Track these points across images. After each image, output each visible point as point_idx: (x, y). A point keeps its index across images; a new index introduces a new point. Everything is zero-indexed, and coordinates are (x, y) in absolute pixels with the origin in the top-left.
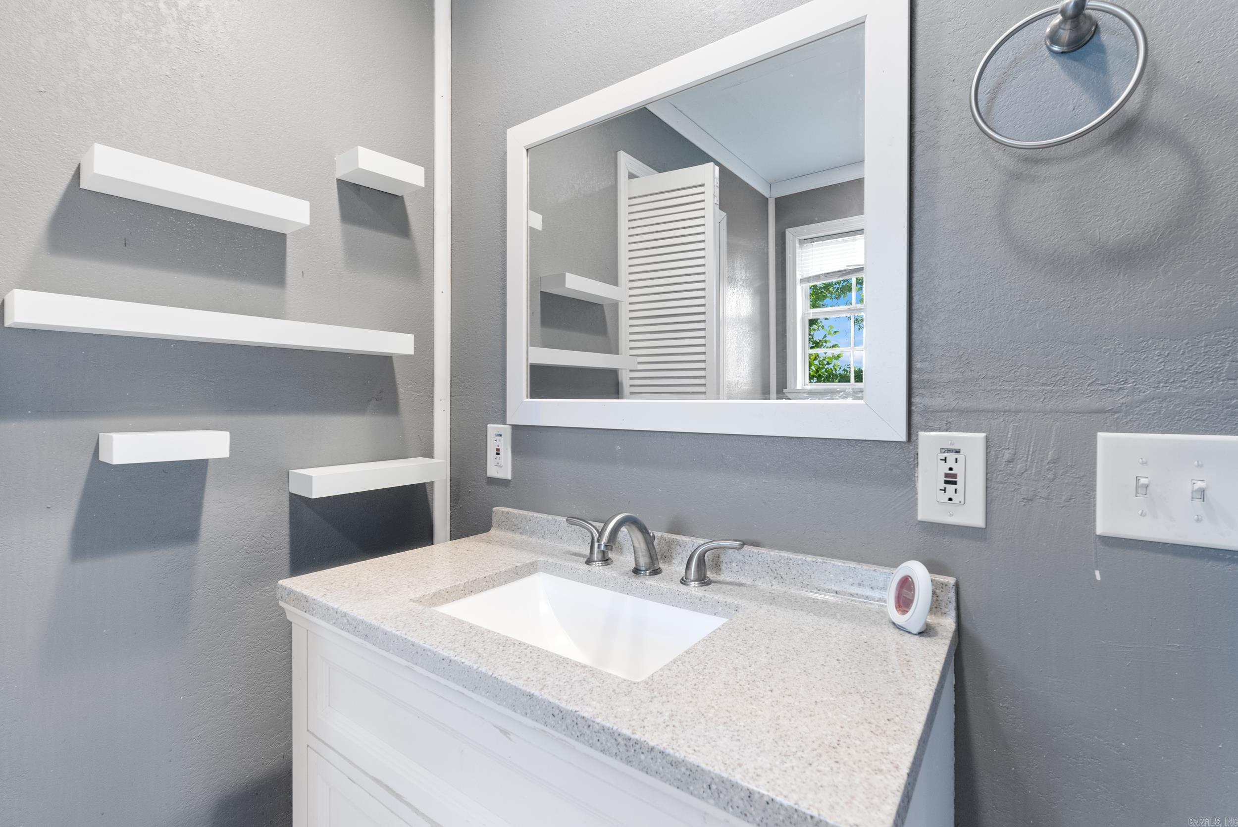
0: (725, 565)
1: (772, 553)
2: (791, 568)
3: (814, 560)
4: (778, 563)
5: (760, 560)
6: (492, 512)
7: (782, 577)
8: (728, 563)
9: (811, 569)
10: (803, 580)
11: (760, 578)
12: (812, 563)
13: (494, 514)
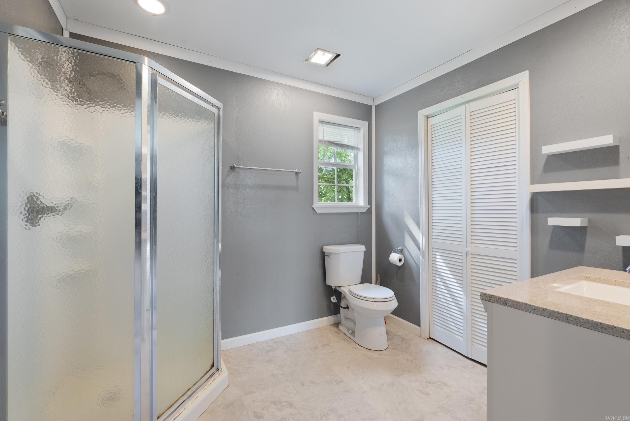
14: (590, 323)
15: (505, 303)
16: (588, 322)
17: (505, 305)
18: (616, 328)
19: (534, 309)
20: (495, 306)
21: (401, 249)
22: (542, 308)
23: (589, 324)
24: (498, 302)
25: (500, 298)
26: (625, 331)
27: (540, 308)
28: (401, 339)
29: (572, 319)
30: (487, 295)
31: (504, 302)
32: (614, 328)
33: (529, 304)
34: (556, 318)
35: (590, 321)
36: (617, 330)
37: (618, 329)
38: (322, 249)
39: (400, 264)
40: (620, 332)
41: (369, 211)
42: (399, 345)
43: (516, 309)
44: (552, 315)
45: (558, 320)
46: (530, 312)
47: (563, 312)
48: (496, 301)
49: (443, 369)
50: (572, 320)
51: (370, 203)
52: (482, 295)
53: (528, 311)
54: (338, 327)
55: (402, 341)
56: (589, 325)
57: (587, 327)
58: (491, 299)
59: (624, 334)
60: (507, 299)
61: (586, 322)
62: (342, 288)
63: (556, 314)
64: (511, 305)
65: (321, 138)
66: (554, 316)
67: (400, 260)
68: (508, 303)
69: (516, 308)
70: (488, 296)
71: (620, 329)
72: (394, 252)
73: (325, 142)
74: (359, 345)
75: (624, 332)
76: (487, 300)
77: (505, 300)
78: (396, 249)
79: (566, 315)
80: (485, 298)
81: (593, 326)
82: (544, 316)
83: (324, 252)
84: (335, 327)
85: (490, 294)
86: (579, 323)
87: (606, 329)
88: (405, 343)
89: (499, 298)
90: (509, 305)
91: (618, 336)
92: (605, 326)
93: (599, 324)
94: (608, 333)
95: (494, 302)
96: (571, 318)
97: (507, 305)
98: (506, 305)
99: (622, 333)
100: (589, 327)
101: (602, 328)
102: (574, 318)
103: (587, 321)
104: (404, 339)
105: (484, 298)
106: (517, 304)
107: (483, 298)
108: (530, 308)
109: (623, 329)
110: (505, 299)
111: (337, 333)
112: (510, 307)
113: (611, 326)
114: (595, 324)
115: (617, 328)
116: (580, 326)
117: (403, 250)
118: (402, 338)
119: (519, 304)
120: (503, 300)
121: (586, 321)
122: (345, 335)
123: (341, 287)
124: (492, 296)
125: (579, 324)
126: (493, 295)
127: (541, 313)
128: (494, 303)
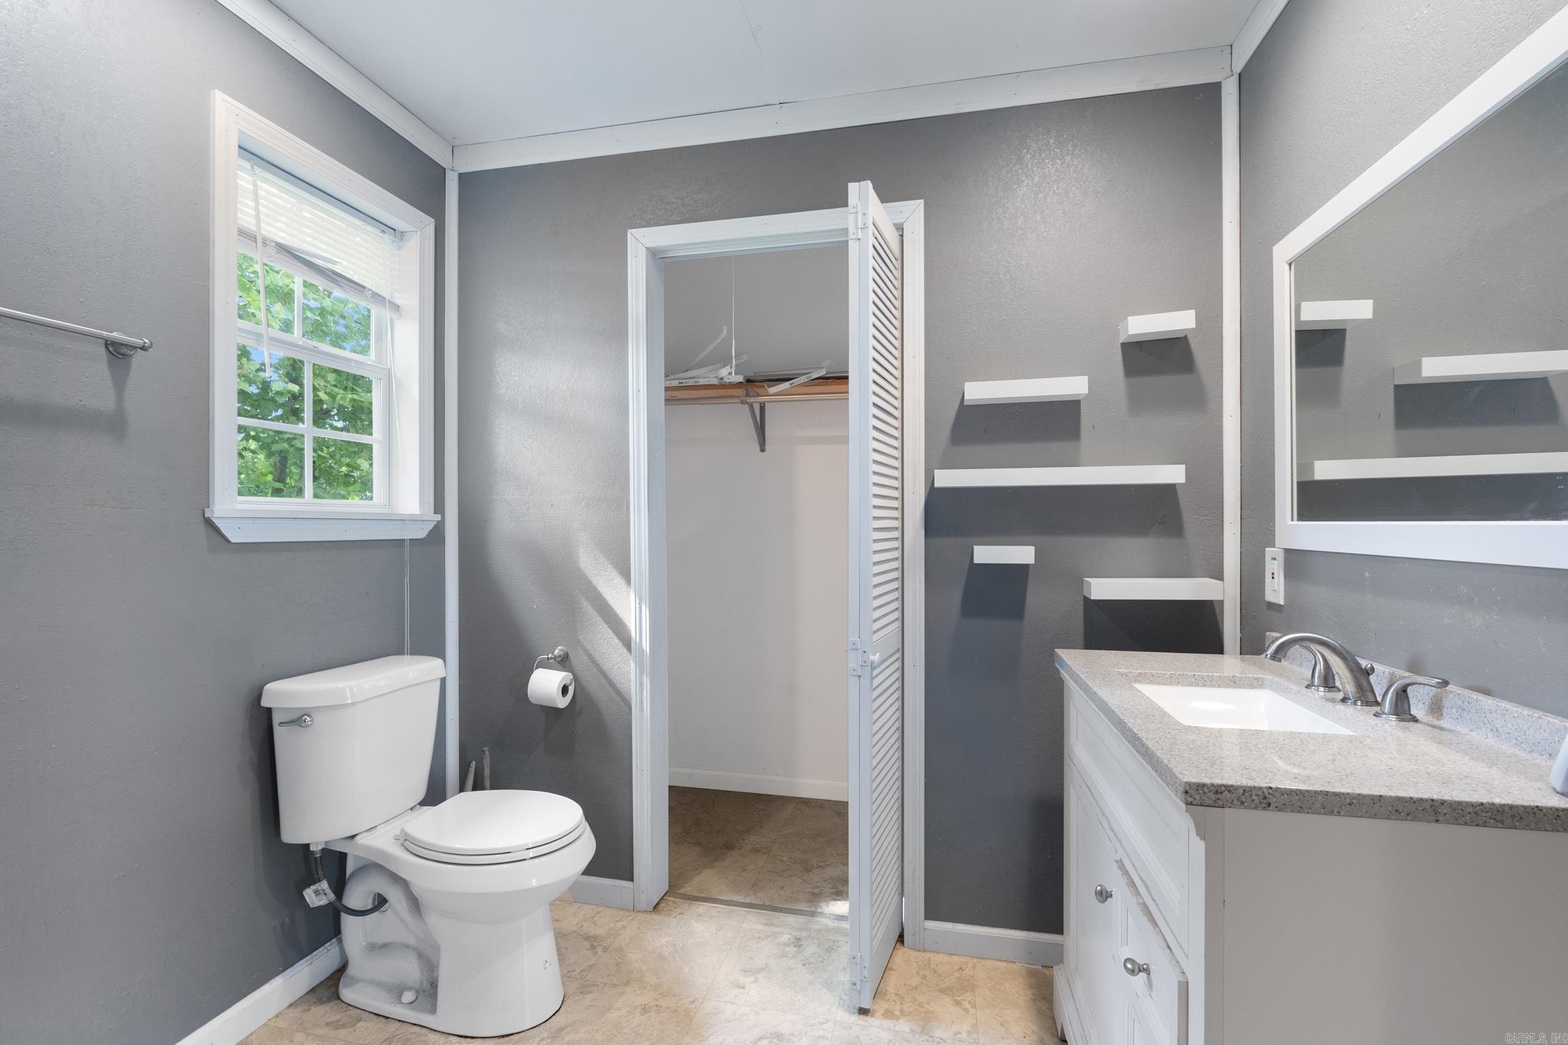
0: (1446, 710)
1: (1490, 701)
2: (1507, 720)
3: (1530, 713)
4: (1495, 714)
5: (1478, 708)
6: (1265, 636)
7: (1498, 730)
8: (1449, 709)
9: (1526, 724)
10: (1518, 736)
11: (1477, 728)
12: (1528, 717)
13: (1266, 638)
14: (1487, 812)
15: (1265, 801)
16: (1482, 811)
17: (1264, 809)
18: (1541, 810)
19: (1350, 804)
20: (1233, 816)
21: (562, 653)
22: (1371, 795)
23: (1484, 815)
24: (1243, 803)
25: (1248, 790)
26: (1561, 813)
27: (1364, 797)
28: (587, 944)
29: (1445, 811)
30: (1208, 788)
31: (1262, 801)
32: (1539, 811)
33: (1334, 793)
34: (1408, 815)
35: (1487, 805)
36: (1545, 815)
37: (1546, 813)
38: (259, 697)
39: (563, 703)
40: (1552, 820)
41: (437, 535)
42: (591, 967)
43: (1299, 812)
44: (1397, 811)
45: (1412, 820)
46: (1339, 812)
47: (1425, 796)
48: (1235, 802)
49: (743, 988)
50: (1445, 814)
51: (439, 506)
52: (1190, 792)
53: (1331, 813)
54: (338, 998)
55: (593, 947)
56: (1484, 818)
57: (1481, 822)
58: (1219, 799)
59: (1559, 821)
60: (1270, 788)
61: (1478, 811)
62: (361, 840)
63: (1408, 804)
64: (1284, 805)
65: (247, 220)
66: (1401, 811)
67: (565, 690)
68: (1275, 800)
69: (1299, 809)
70: (1210, 791)
71: (1551, 812)
72: (545, 665)
73: (265, 242)
74: (461, 1036)
75: (1558, 816)
76: (1208, 802)
77: (1263, 793)
78: (550, 656)
79: (1432, 803)
80: (1201, 798)
81: (1495, 817)
82: (1375, 816)
83: (269, 711)
84: (321, 1002)
85: (1215, 784)
86: (1463, 816)
87: (1521, 818)
88: (605, 950)
89: (1244, 791)
90: (1276, 805)
91: (1547, 828)
92: (1520, 811)
93: (1507, 808)
94: (1528, 827)
95: (1230, 805)
96: (1443, 808)
97: (1270, 808)
98: (1268, 808)
99: (1555, 821)
100: (1485, 822)
101: (1513, 816)
102: (1450, 807)
103: (1481, 807)
104: (595, 937)
105: (1197, 797)
106: (1299, 800)
107: (1195, 799)
108: (1337, 803)
109: (1557, 810)
110: (1265, 790)
111: (343, 1026)
112: (1280, 810)
113: (1533, 809)
114: (1498, 811)
115: (1544, 810)
116: (1466, 824)
117: (571, 656)
118: (587, 938)
119: (1306, 799)
120: (1259, 795)
121: (1478, 808)
122: (383, 1020)
123: (358, 838)
124: (1223, 788)
125: (1463, 819)
126: (1225, 786)
127: (1367, 812)
128: (1230, 807)
